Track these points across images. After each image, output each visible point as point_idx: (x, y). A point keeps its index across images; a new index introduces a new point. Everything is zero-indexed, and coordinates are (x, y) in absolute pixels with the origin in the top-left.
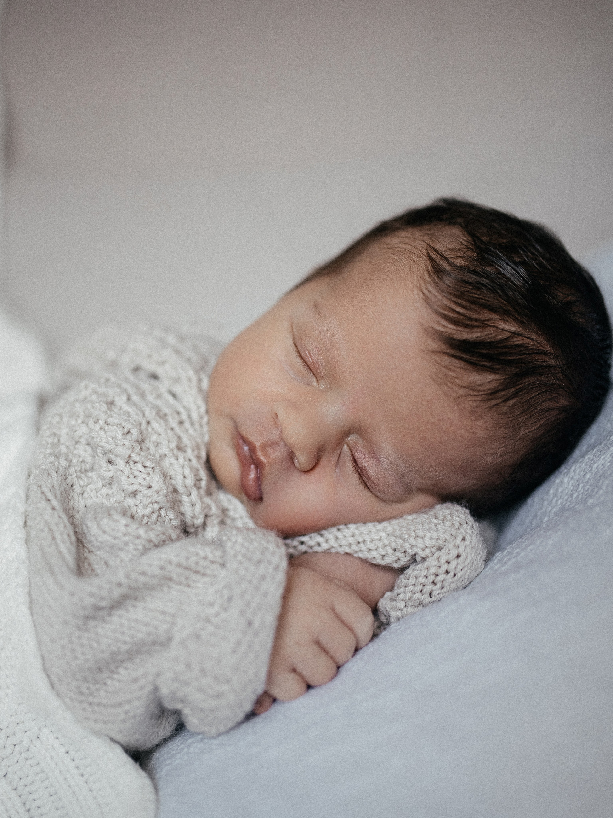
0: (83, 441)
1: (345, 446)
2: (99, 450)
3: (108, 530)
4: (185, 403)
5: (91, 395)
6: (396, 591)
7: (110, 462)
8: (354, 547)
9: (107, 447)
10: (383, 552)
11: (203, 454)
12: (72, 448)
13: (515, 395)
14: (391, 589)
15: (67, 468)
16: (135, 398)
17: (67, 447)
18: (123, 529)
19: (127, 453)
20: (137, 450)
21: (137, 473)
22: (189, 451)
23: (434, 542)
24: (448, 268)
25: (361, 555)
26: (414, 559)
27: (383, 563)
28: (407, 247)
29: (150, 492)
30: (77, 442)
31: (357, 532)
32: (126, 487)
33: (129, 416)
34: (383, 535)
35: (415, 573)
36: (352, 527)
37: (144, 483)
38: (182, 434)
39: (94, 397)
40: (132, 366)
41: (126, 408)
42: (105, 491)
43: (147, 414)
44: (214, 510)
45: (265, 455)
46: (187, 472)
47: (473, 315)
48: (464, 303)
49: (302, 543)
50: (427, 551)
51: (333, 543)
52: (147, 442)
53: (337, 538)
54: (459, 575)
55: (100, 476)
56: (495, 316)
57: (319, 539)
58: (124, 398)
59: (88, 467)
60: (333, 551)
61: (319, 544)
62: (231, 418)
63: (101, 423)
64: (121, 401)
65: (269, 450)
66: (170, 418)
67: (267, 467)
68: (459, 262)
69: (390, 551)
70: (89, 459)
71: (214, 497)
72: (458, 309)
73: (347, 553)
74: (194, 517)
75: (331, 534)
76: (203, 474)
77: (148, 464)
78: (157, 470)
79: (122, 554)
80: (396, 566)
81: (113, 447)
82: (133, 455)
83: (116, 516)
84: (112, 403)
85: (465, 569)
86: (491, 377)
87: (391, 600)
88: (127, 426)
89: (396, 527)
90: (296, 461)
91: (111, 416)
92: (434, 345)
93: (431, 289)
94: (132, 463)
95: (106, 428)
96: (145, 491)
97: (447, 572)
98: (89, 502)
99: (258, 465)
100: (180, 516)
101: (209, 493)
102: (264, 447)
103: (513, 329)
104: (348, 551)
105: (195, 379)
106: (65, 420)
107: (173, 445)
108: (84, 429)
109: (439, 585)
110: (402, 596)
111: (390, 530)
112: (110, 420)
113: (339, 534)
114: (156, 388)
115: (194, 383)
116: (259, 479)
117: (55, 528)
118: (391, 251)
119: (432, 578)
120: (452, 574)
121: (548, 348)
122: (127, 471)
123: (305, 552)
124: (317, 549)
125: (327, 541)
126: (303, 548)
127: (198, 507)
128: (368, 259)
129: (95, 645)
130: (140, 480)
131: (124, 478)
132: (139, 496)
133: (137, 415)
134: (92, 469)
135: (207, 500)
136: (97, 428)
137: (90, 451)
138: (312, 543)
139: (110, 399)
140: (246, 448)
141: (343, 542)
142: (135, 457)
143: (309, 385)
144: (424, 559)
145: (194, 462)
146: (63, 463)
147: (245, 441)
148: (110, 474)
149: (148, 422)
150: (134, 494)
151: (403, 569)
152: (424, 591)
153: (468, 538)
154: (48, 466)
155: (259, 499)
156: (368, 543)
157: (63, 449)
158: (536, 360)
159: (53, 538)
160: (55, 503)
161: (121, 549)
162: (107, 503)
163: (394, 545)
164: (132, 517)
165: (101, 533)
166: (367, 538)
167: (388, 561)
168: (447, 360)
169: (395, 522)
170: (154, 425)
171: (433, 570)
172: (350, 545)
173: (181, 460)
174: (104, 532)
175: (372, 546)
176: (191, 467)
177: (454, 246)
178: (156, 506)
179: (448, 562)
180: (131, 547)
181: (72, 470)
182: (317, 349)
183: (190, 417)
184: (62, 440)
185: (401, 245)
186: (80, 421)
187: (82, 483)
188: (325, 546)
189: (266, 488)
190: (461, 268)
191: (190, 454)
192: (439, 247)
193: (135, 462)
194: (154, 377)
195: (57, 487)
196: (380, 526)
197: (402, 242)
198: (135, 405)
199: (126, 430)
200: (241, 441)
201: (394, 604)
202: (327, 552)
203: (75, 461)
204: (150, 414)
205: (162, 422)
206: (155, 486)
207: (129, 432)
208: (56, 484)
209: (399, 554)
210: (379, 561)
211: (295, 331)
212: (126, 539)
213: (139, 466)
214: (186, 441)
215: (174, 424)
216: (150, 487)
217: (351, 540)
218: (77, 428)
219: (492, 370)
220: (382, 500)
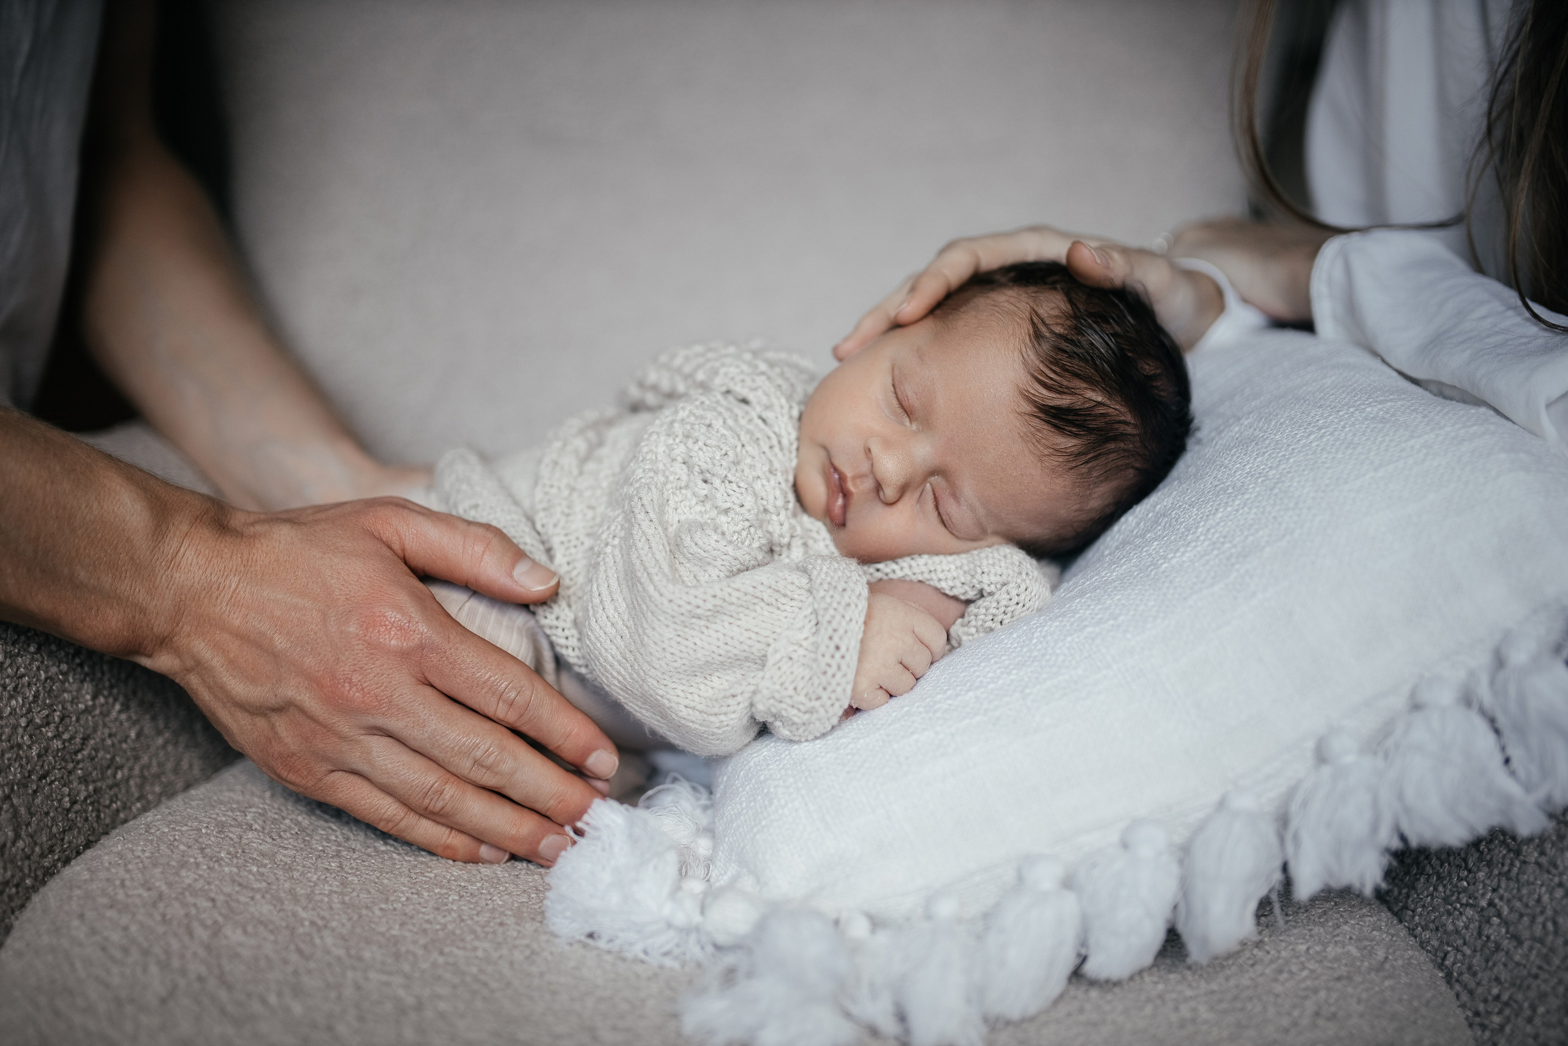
0: (680, 459)
1: (928, 483)
2: (697, 469)
3: (700, 543)
4: (776, 429)
5: (688, 417)
6: (966, 619)
7: (705, 482)
8: (926, 576)
9: (704, 466)
10: (951, 583)
11: (791, 478)
12: (668, 465)
13: (1095, 458)
14: (962, 616)
15: (665, 484)
16: (730, 422)
17: (665, 465)
18: (713, 543)
19: (725, 473)
20: (733, 471)
21: (731, 492)
22: (779, 474)
23: (998, 579)
24: (1048, 335)
25: (932, 583)
26: (981, 594)
27: (951, 593)
28: (1012, 307)
29: (743, 510)
30: (673, 460)
31: (930, 562)
32: (720, 504)
33: (726, 439)
34: (953, 567)
35: (986, 604)
36: (925, 557)
37: (737, 502)
38: (773, 459)
39: (692, 419)
40: (724, 389)
41: (723, 431)
42: (699, 508)
43: (742, 438)
44: (799, 531)
45: (855, 485)
46: (778, 493)
47: (1065, 383)
48: (1058, 370)
49: (878, 570)
50: (993, 586)
51: (907, 571)
52: (742, 464)
53: (910, 567)
55: (694, 494)
56: (1084, 385)
57: (894, 566)
58: (721, 421)
59: (683, 484)
60: (908, 579)
61: (894, 571)
62: (825, 448)
63: (700, 443)
64: (718, 424)
65: (858, 481)
66: (761, 443)
67: (855, 497)
68: (1059, 330)
69: (958, 584)
70: (685, 478)
71: (799, 518)
72: (1052, 376)
73: (920, 581)
74: (781, 536)
75: (905, 562)
76: (791, 497)
77: (742, 484)
78: (750, 489)
79: (710, 569)
80: (963, 598)
81: (710, 466)
82: (729, 475)
83: (709, 532)
84: (709, 426)
86: (1074, 441)
87: (963, 625)
88: (725, 448)
89: (965, 562)
90: (881, 494)
91: (710, 438)
92: (1027, 408)
93: (1030, 353)
94: (727, 482)
95: (705, 448)
96: (738, 509)
97: (1018, 604)
98: (683, 518)
99: (846, 495)
100: (768, 535)
101: (795, 515)
102: (854, 478)
103: (1100, 399)
104: (920, 578)
105: (786, 407)
106: (662, 438)
107: (766, 468)
108: (682, 448)
109: (1009, 615)
110: (973, 623)
111: (958, 563)
112: (709, 442)
113: (913, 563)
114: (747, 413)
115: (785, 411)
116: (845, 507)
118: (996, 309)
119: (1003, 609)
120: (1021, 605)
121: (1129, 418)
122: (722, 489)
123: (881, 580)
124: (892, 576)
125: (902, 569)
126: (879, 575)
127: (786, 526)
128: (974, 313)
129: (691, 652)
130: (734, 499)
131: (719, 495)
132: (731, 514)
133: (733, 437)
134: (687, 487)
135: (793, 521)
136: (696, 448)
137: (686, 470)
138: (888, 570)
139: (707, 422)
140: (836, 476)
141: (916, 570)
142: (731, 477)
143: (902, 424)
144: (991, 594)
145: (783, 485)
146: (662, 479)
147: (836, 470)
148: (705, 492)
149: (743, 446)
150: (726, 511)
151: (968, 602)
152: (995, 620)
154: (648, 481)
155: (843, 525)
156: (939, 572)
157: (661, 466)
158: (1117, 429)
160: (652, 515)
161: (709, 564)
162: (700, 519)
163: (963, 580)
164: (723, 534)
166: (939, 568)
167: (955, 592)
168: (1037, 422)
169: (964, 556)
170: (749, 448)
171: (1003, 603)
172: (922, 573)
173: (772, 482)
174: (696, 544)
175: (942, 576)
176: (781, 489)
177: (1055, 312)
178: (747, 524)
179: (1018, 595)
180: (719, 563)
181: (669, 486)
182: (916, 394)
183: (780, 442)
184: (659, 458)
185: (1006, 304)
186: (677, 440)
187: (677, 499)
188: (899, 574)
189: (851, 515)
190: (1059, 336)
191: (780, 477)
192: (1041, 311)
193: (730, 482)
194: (745, 401)
195: (655, 501)
196: (950, 558)
197: (1008, 301)
198: (730, 429)
199: (723, 452)
200: (832, 470)
201: (966, 629)
202: (902, 580)
203: (671, 478)
204: (745, 438)
205: (756, 447)
206: (747, 505)
207: (726, 454)
208: (655, 498)
209: (966, 587)
210: (948, 592)
211: (896, 372)
212: (715, 553)
213: (734, 486)
214: (776, 465)
215: (766, 449)
216: (742, 506)
217: (924, 569)
218: (676, 447)
219: (1075, 436)
220: (957, 537)
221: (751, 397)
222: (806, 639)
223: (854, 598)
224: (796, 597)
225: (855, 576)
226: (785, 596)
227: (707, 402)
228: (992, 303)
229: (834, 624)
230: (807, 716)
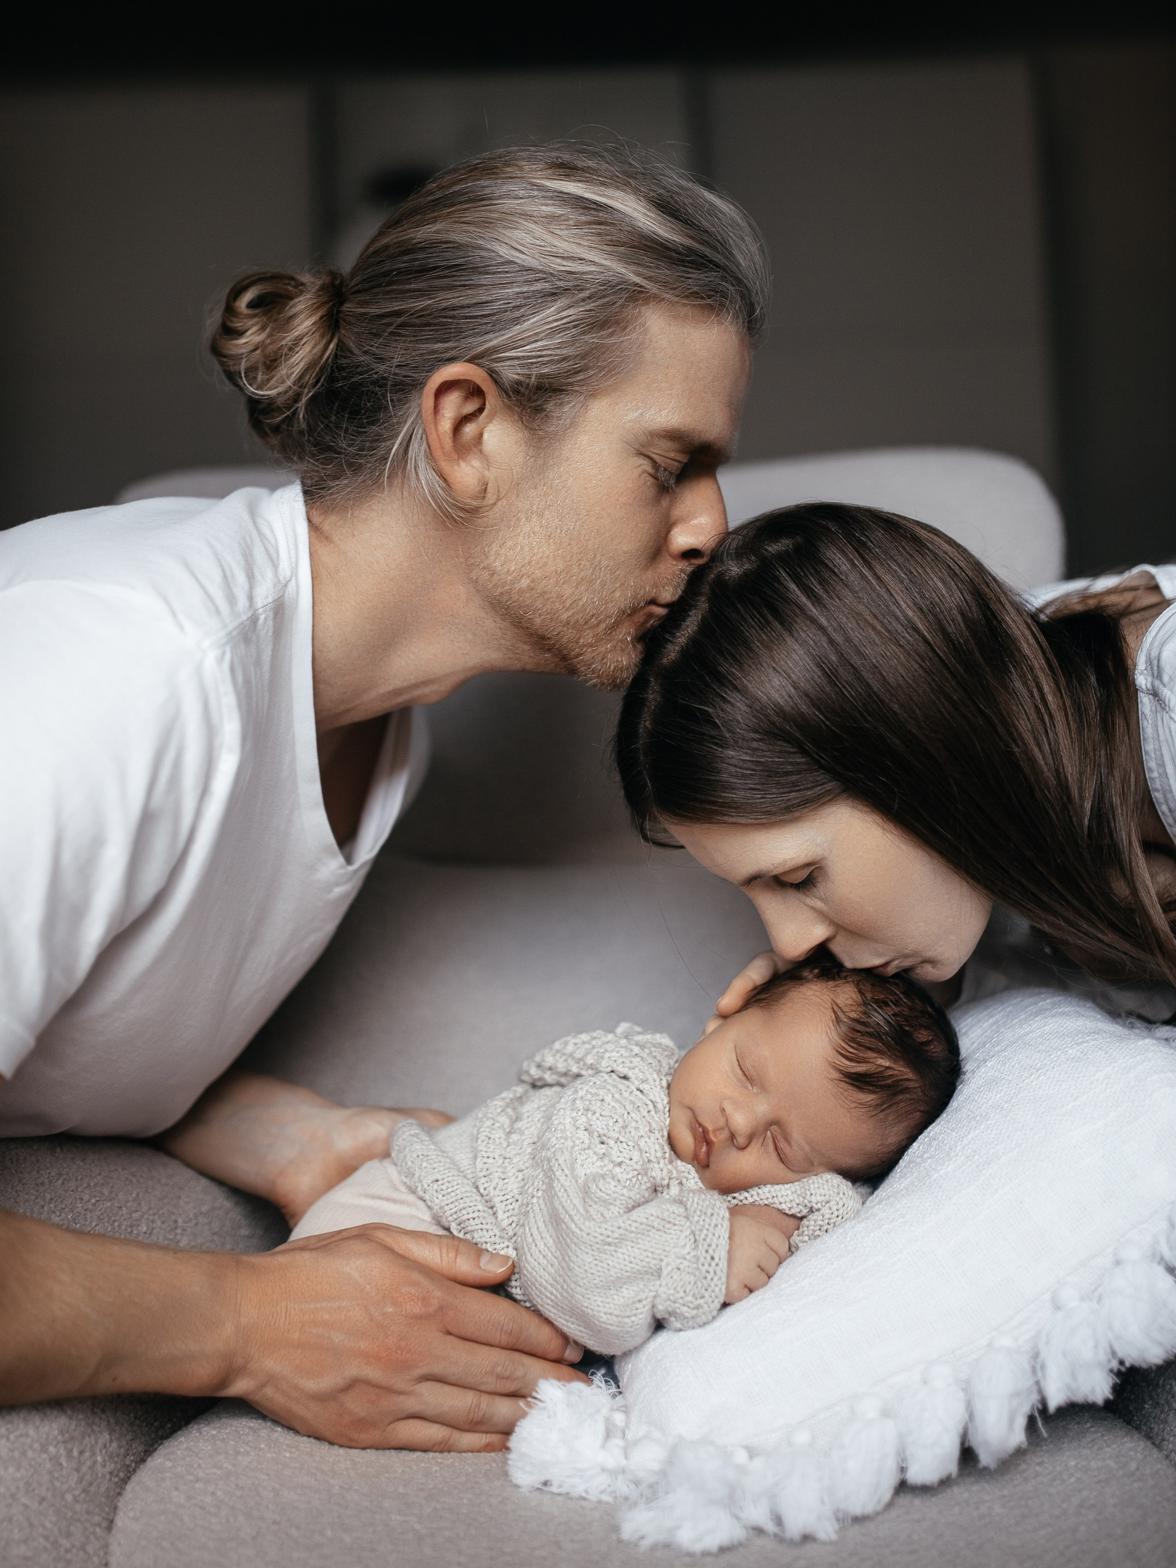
0: (582, 1128)
1: (769, 1132)
2: (596, 1134)
3: (603, 1189)
4: (652, 1097)
5: (586, 1095)
6: (801, 1230)
7: (603, 1143)
8: (770, 1200)
9: (601, 1132)
10: (789, 1205)
11: (666, 1134)
12: (574, 1132)
13: (889, 1107)
14: (798, 1229)
15: (573, 1147)
16: (617, 1096)
17: (571, 1133)
18: (612, 1188)
19: (617, 1135)
20: (623, 1133)
21: (622, 1150)
22: (657, 1132)
23: (823, 1198)
24: (846, 1020)
25: (775, 1206)
26: (811, 1210)
27: (790, 1213)
28: (817, 999)
29: (632, 1163)
30: (577, 1128)
31: (772, 1190)
32: (615, 1159)
33: (616, 1110)
34: (789, 1192)
35: (815, 1217)
36: (769, 1186)
37: (627, 1156)
38: (651, 1121)
39: (589, 1096)
40: (609, 1069)
41: (613, 1104)
42: (599, 1163)
43: (627, 1107)
44: (675, 1174)
45: (715, 1136)
46: (657, 1147)
47: (861, 1055)
48: (855, 1046)
49: (734, 1198)
50: (819, 1205)
51: (756, 1197)
52: (629, 1127)
53: (758, 1194)
54: (845, 1218)
55: (595, 1153)
56: (875, 1055)
57: (746, 1194)
58: (610, 1096)
59: (586, 1146)
60: (757, 1203)
61: (746, 1198)
62: (690, 1108)
63: (597, 1115)
64: (608, 1098)
65: (718, 1133)
66: (641, 1109)
67: (716, 1145)
68: (853, 1015)
69: (795, 1205)
70: (587, 1141)
71: (674, 1164)
72: (851, 1050)
73: (766, 1205)
74: (662, 1179)
75: (754, 1191)
76: (667, 1148)
77: (630, 1143)
78: (636, 1147)
79: (612, 1207)
80: (799, 1215)
81: (606, 1131)
82: (620, 1137)
83: (609, 1180)
84: (602, 1100)
85: (850, 1213)
86: (872, 1096)
87: (798, 1236)
88: (616, 1117)
89: (798, 1188)
90: (735, 1141)
91: (604, 1110)
92: (835, 1075)
93: (833, 1034)
94: (619, 1142)
95: (601, 1118)
96: (628, 1162)
97: (838, 1216)
98: (588, 1172)
99: (709, 1143)
100: (652, 1180)
101: (671, 1162)
102: (714, 1131)
103: (887, 1064)
104: (766, 1202)
105: (658, 1080)
106: (568, 1112)
107: (647, 1129)
108: (584, 1119)
109: (832, 1225)
110: (806, 1233)
111: (793, 1189)
112: (603, 1113)
113: (760, 1191)
114: (628, 1087)
115: (657, 1083)
116: (709, 1153)
117: (568, 1189)
118: (806, 1001)
119: (827, 1221)
120: (840, 1217)
122: (616, 1148)
123: (737, 1205)
124: (745, 1202)
125: (752, 1196)
126: (735, 1202)
127: (665, 1171)
128: (790, 1005)
130: (625, 1154)
131: (613, 1152)
132: (624, 1166)
133: (621, 1108)
134: (589, 1148)
135: (670, 1167)
136: (595, 1118)
137: (587, 1135)
138: (741, 1198)
139: (601, 1098)
140: (701, 1131)
141: (763, 1197)
142: (621, 1139)
143: (746, 1088)
144: (818, 1210)
145: (660, 1140)
146: (571, 1144)
147: (700, 1125)
148: (603, 1151)
149: (628, 1113)
150: (620, 1164)
151: (802, 1218)
152: (822, 1229)
153: (846, 1193)
154: (561, 1146)
155: (707, 1166)
156: (779, 1197)
157: (569, 1134)
158: (902, 1085)
159: (568, 1196)
160: (567, 1172)
161: (611, 1204)
162: (601, 1172)
163: (797, 1201)
164: (619, 1181)
165: (598, 1191)
166: (779, 1194)
167: (793, 1211)
168: (843, 1085)
169: (796, 1183)
170: (633, 1115)
171: (827, 1216)
172: (767, 1198)
173: (652, 1139)
174: (600, 1190)
175: (782, 1200)
176: (659, 1144)
178: (636, 1173)
179: (837, 1210)
180: (618, 1203)
181: (576, 1148)
182: (753, 1067)
183: (655, 1107)
184: (567, 1128)
185: (813, 997)
186: (580, 1113)
187: (582, 1158)
188: (751, 1200)
189: (712, 1159)
190: (854, 1020)
191: (657, 1135)
192: (839, 1002)
193: (621, 1142)
194: (625, 1078)
195: (568, 1161)
196: (787, 1186)
197: (814, 995)
198: (617, 1101)
199: (615, 1120)
200: (696, 1124)
201: (801, 1238)
202: (753, 1204)
203: (577, 1142)
204: (629, 1107)
205: (638, 1113)
206: (635, 1158)
207: (617, 1121)
208: (567, 1158)
209: (801, 1207)
210: (787, 1212)
211: (738, 1051)
212: (615, 1195)
213: (624, 1145)
214: (654, 1125)
215: (645, 1114)
216: (631, 1159)
217: (768, 1195)
218: (579, 1118)
219: (874, 1092)
220: (792, 1171)
221: (630, 1074)
222: (689, 1253)
223: (720, 1220)
224: (677, 1222)
225: (718, 1204)
226: (669, 1222)
227: (598, 1083)
228: (803, 996)
229: (708, 1240)
230: (694, 1312)
